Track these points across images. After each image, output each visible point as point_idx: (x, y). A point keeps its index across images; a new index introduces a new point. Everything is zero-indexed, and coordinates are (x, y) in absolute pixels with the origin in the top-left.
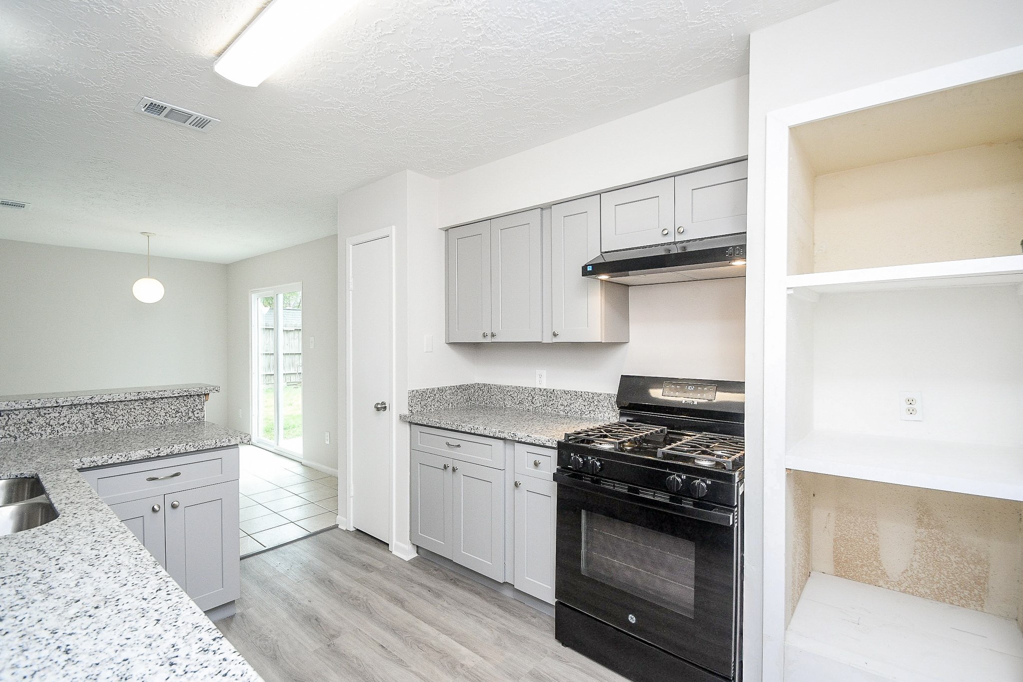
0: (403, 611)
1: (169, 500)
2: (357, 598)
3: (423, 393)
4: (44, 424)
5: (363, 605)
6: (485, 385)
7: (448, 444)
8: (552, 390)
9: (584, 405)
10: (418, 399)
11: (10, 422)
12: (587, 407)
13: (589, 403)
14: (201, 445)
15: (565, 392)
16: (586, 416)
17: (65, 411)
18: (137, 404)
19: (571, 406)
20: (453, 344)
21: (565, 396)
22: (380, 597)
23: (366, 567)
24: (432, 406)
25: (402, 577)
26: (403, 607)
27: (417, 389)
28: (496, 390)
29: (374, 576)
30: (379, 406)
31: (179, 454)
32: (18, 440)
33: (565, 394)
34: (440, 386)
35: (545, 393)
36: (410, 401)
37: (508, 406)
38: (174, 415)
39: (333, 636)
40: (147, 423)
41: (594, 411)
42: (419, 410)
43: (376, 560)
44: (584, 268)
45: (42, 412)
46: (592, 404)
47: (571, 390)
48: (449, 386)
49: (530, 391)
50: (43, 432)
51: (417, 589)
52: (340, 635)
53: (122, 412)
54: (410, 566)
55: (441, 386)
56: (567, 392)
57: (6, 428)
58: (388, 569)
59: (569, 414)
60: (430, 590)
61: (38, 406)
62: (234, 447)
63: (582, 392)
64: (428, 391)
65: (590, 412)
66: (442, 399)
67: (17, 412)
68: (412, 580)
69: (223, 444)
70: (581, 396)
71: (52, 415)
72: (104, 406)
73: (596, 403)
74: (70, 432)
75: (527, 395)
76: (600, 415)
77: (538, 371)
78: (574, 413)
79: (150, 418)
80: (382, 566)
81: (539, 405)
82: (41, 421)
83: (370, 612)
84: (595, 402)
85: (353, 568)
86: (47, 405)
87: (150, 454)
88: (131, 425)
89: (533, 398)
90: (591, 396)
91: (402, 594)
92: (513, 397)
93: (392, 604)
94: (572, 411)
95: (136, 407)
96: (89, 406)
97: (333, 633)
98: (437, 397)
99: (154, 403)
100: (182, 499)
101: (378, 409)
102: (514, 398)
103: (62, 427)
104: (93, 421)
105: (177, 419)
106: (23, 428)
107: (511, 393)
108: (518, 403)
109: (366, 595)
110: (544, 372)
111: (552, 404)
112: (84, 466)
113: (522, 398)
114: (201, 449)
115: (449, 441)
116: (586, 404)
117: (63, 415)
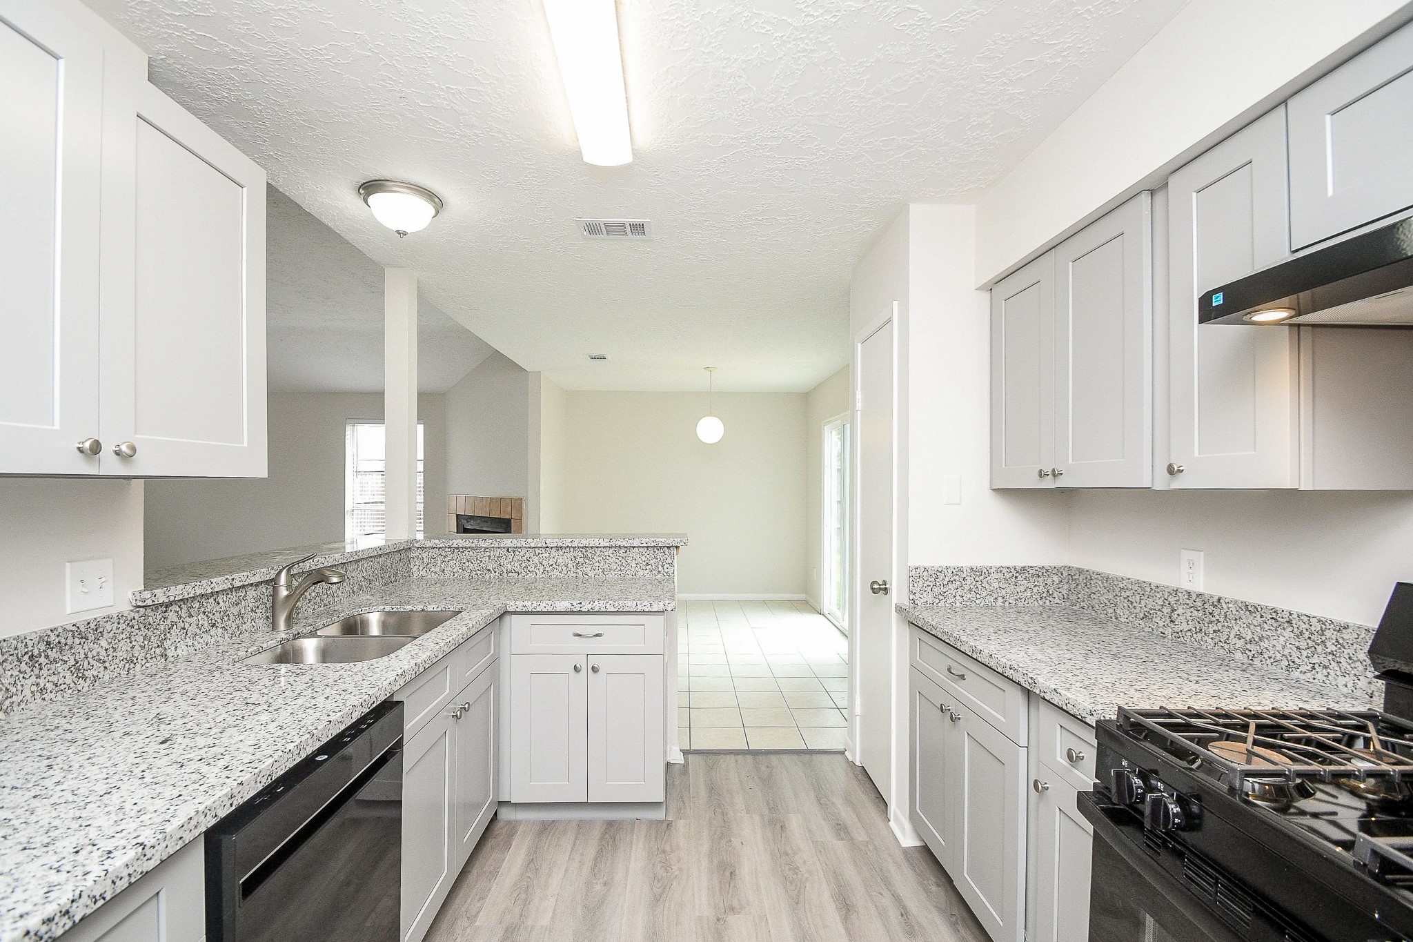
0: (840, 926)
1: (593, 661)
2: (795, 870)
3: (939, 574)
4: (538, 564)
5: (796, 885)
6: (1080, 571)
7: (949, 670)
8: (1215, 600)
9: (1298, 648)
10: (928, 583)
11: (515, 559)
12: (1304, 653)
13: (1311, 644)
14: (621, 605)
15: (1247, 606)
16: (1302, 677)
17: (554, 553)
18: (611, 551)
19: (1262, 644)
20: (1008, 493)
21: (1246, 618)
22: (824, 885)
23: (841, 829)
24: (958, 597)
25: (877, 869)
26: (846, 919)
27: (925, 565)
28: (1100, 583)
29: (840, 847)
30: (876, 586)
31: (599, 612)
32: (520, 576)
33: (1248, 614)
34: (976, 563)
35: (1199, 604)
36: (911, 585)
37: (1122, 620)
38: (644, 568)
39: (732, 909)
40: (620, 572)
41: (1326, 667)
42: (930, 601)
43: (859, 825)
44: (1205, 300)
45: (538, 551)
46: (1319, 648)
47: (1264, 603)
48: (998, 565)
49: (1166, 595)
50: (537, 571)
51: (887, 901)
52: (739, 913)
53: (599, 558)
54: (900, 857)
55: (978, 565)
56: (1252, 609)
57: (512, 563)
58: (867, 846)
59: (1256, 661)
60: (905, 914)
61: (532, 545)
62: (655, 613)
63: (1291, 614)
64: (950, 571)
65: (1314, 668)
66: (980, 587)
67: (519, 550)
68: (887, 883)
69: (644, 608)
70: (1289, 622)
71: (544, 555)
72: (583, 550)
73: (1331, 648)
74: (557, 573)
75: (1160, 602)
76: (1341, 681)
77: (1186, 555)
78: (1268, 662)
79: (623, 568)
80: (860, 836)
81: (1185, 627)
82: (536, 559)
83: (797, 903)
84: (1328, 644)
85: (822, 822)
86: (539, 546)
87: (572, 607)
88: (606, 573)
89: (1173, 610)
90: (1316, 627)
91: (859, 897)
92: (1132, 603)
93: (833, 906)
94: (1266, 656)
95: (610, 555)
96: (572, 549)
97: (735, 903)
98: (968, 582)
99: (626, 552)
100: (605, 664)
101: (875, 591)
102: (1134, 604)
103: (551, 567)
104: (574, 564)
105: (646, 572)
106: (524, 565)
107: (1128, 593)
108: (1142, 615)
109: (810, 873)
110: (1200, 557)
111: (1214, 631)
112: (517, 610)
113: (1150, 606)
114: (621, 610)
115: (953, 665)
116: (1303, 645)
117: (552, 556)
